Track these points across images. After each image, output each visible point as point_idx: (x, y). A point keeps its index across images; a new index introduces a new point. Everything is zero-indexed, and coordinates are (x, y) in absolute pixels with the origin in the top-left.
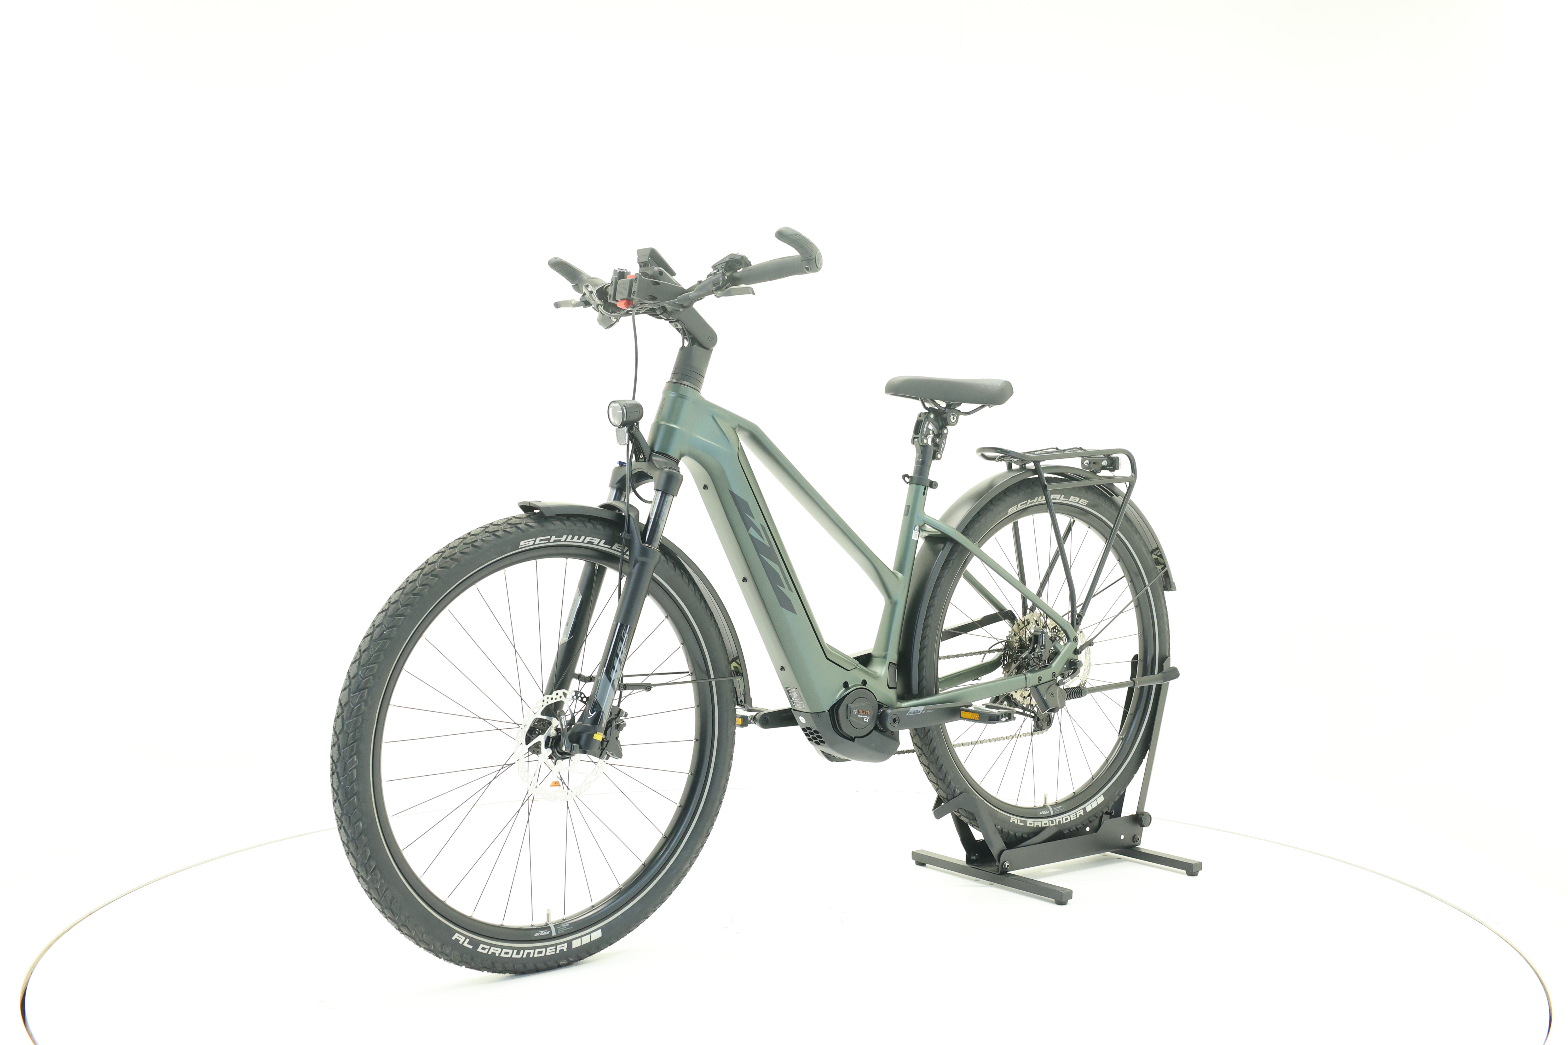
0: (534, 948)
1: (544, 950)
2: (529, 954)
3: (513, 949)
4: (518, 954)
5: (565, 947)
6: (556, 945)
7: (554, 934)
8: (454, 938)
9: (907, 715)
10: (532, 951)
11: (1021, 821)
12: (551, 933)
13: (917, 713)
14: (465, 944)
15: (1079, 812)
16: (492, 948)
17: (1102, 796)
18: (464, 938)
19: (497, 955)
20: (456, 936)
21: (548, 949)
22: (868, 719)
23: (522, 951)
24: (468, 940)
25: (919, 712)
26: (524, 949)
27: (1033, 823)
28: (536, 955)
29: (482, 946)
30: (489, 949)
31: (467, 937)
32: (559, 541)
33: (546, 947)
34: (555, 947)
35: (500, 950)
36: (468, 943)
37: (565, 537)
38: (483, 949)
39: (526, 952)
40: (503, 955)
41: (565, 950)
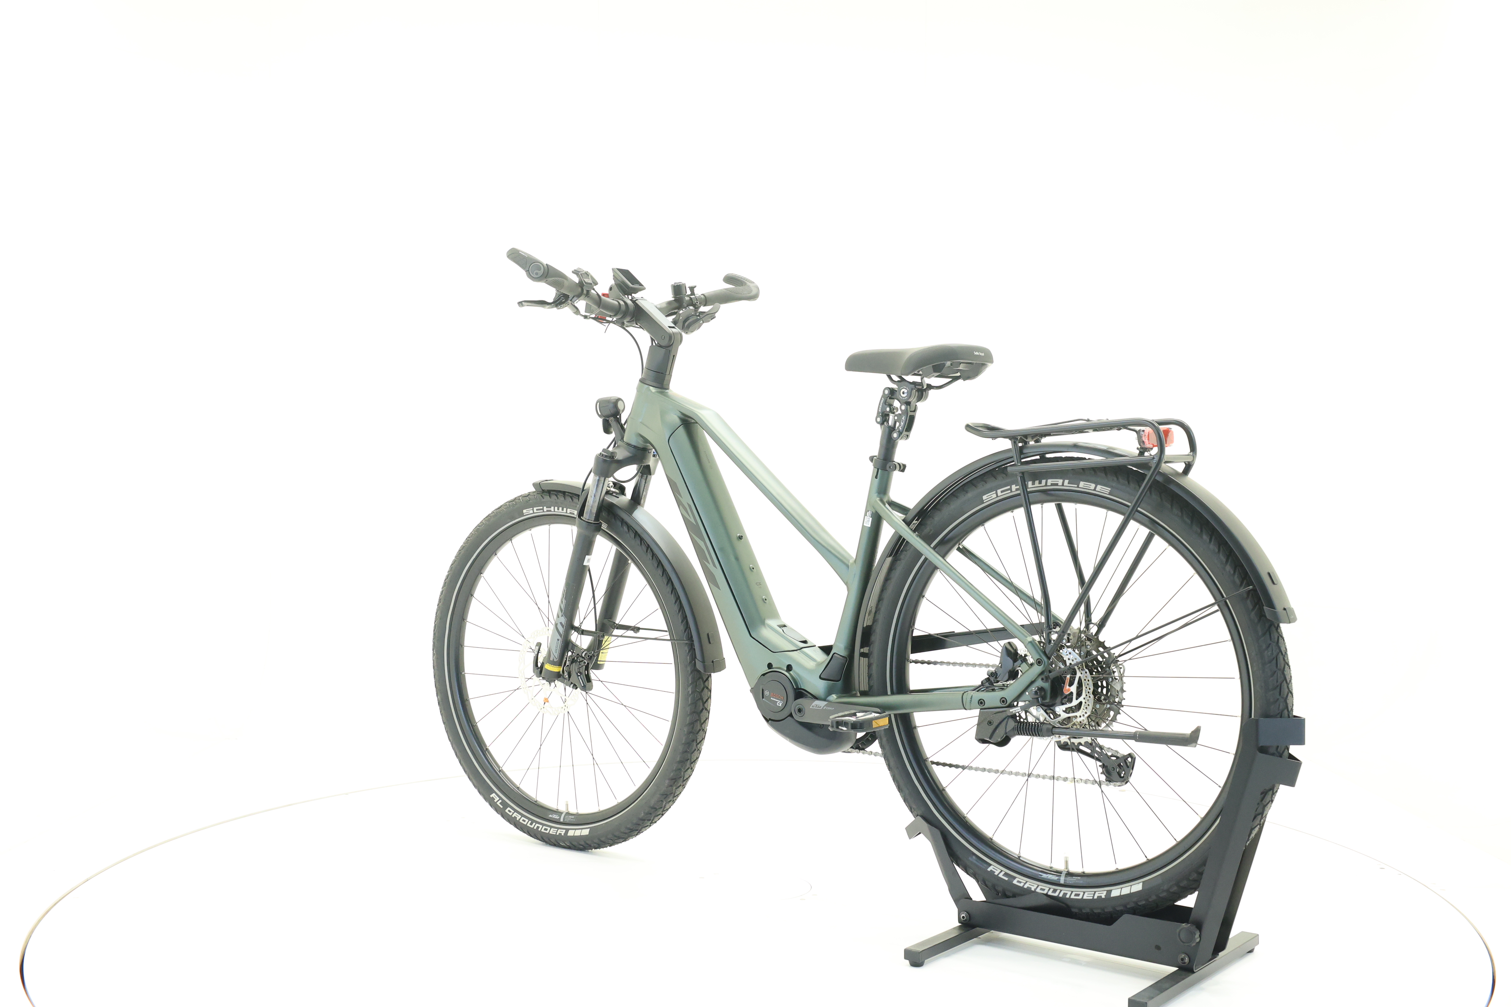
0: (543, 825)
1: (549, 829)
2: (538, 827)
3: (529, 819)
4: (531, 824)
5: (563, 832)
6: (558, 828)
7: (562, 820)
8: (491, 796)
9: (811, 707)
10: (541, 826)
11: (1006, 874)
12: (560, 818)
13: (818, 707)
14: (498, 803)
15: (1101, 893)
16: (515, 813)
17: (1141, 884)
18: (498, 799)
19: (518, 819)
20: (493, 795)
21: (552, 829)
22: (781, 704)
23: (534, 824)
24: (500, 801)
25: (821, 707)
26: (537, 822)
27: (1020, 881)
28: (543, 830)
29: (509, 809)
30: (513, 813)
31: (500, 798)
32: (550, 511)
33: (551, 827)
34: (557, 830)
35: (520, 816)
36: (500, 803)
37: (552, 508)
38: (509, 811)
39: (537, 825)
40: (521, 821)
41: (563, 835)
